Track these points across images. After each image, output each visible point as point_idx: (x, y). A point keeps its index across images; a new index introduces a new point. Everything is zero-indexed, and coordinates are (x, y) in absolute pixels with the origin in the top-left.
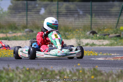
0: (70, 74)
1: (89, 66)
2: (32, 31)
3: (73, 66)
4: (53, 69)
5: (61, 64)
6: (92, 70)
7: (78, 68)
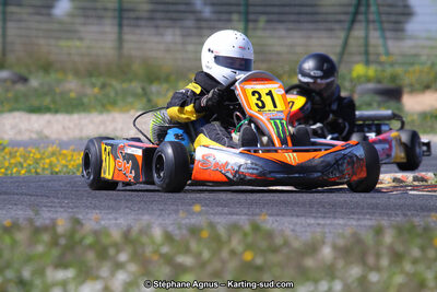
0: (162, 244)
1: (237, 214)
2: (24, 80)
3: (177, 212)
4: (103, 223)
5: (129, 205)
6: (247, 228)
7: (193, 220)
